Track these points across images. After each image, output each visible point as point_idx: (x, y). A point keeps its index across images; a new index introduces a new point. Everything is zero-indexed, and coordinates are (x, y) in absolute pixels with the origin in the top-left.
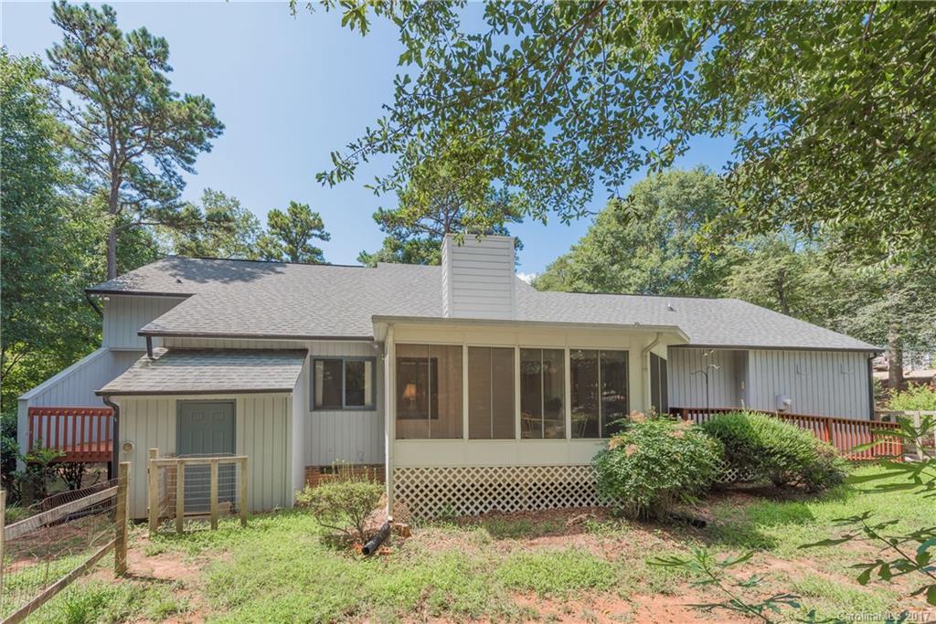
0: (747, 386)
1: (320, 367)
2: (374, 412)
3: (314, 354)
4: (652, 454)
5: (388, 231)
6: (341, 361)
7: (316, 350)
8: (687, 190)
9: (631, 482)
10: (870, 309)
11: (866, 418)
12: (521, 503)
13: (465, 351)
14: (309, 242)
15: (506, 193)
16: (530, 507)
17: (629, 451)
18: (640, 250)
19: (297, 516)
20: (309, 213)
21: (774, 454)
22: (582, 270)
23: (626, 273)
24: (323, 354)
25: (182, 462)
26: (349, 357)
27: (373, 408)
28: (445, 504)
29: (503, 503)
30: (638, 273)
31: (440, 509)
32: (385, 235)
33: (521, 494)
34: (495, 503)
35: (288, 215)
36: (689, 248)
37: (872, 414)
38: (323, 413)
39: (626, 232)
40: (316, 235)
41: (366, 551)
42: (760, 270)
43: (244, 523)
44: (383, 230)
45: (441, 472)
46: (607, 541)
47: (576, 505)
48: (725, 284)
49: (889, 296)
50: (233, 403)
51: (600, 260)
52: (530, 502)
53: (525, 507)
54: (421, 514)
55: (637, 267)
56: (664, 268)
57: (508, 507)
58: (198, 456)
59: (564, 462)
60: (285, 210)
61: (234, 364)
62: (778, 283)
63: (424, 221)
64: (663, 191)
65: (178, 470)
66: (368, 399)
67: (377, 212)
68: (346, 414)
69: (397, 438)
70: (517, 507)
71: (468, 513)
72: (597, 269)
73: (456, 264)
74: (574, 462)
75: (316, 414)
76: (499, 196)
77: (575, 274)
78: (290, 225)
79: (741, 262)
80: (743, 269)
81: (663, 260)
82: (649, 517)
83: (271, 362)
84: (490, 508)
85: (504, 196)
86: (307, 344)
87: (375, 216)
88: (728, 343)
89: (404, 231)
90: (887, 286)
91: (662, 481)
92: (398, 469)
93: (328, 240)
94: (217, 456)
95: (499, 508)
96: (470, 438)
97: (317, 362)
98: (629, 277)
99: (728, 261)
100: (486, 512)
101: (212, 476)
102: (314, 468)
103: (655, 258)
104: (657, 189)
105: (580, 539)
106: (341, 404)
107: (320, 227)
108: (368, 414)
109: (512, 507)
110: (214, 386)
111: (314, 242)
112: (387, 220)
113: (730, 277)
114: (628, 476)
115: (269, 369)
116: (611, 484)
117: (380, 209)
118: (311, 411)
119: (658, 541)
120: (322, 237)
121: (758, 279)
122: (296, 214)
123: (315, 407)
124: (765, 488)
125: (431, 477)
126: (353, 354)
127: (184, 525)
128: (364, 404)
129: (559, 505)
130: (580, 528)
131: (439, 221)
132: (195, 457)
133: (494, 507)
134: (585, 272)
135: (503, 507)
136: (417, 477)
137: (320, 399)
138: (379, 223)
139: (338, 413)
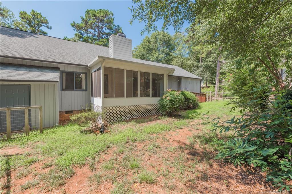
0: (181, 86)
1: (64, 74)
2: (86, 92)
3: (62, 70)
4: (173, 99)
5: (76, 31)
6: (74, 73)
7: (63, 68)
8: (164, 37)
9: (168, 106)
10: (198, 71)
11: (199, 93)
12: (139, 115)
13: (125, 71)
14: (41, 28)
15: (119, 27)
16: (141, 116)
17: (168, 98)
18: (154, 51)
19: (65, 127)
20: (41, 16)
21: (190, 100)
22: (139, 55)
23: (150, 57)
24: (66, 70)
25: (9, 109)
26: (77, 72)
27: (86, 90)
28: (119, 117)
29: (135, 115)
30: (153, 57)
31: (118, 119)
32: (75, 32)
33: (139, 113)
34: (133, 116)
35: (30, 14)
36: (165, 53)
37: (200, 92)
38: (66, 92)
39: (150, 46)
40: (45, 26)
41: (101, 132)
42: (179, 60)
43: (41, 132)
44: (75, 30)
45: (118, 108)
46: (164, 121)
47: (152, 115)
48: (172, 63)
49: (200, 68)
50: (29, 86)
51: (144, 52)
52: (141, 115)
53: (140, 116)
54: (112, 121)
55: (153, 56)
56: (159, 57)
57: (136, 117)
58: (17, 107)
59: (150, 103)
60: (29, 13)
61: (27, 71)
62: (182, 63)
63: (90, 30)
64: (159, 37)
65: (7, 113)
66: (84, 87)
67: (73, 23)
68: (76, 92)
69: (104, 97)
70: (138, 116)
71: (126, 119)
72: (143, 55)
73: (115, 45)
74: (152, 103)
75: (63, 92)
76: (117, 27)
77: (137, 56)
78: (31, 19)
79: (175, 58)
80: (176, 59)
81: (159, 55)
82: (170, 115)
83: (43, 71)
84: (132, 117)
85: (118, 28)
86: (59, 65)
87: (71, 24)
88: (178, 75)
89: (82, 32)
90: (200, 67)
91: (174, 105)
92: (105, 107)
93: (51, 29)
94: (26, 106)
95: (134, 117)
96: (126, 97)
97: (63, 73)
98: (151, 58)
99: (173, 57)
100: (130, 118)
101: (25, 114)
102: (62, 112)
103: (157, 54)
104: (158, 35)
105: (158, 121)
106: (74, 89)
107: (46, 23)
108: (84, 92)
109: (137, 117)
110: (19, 78)
111: (43, 28)
112: (76, 27)
113: (173, 61)
114: (167, 105)
115: (45, 73)
116: (163, 108)
117: (74, 22)
118: (61, 91)
119: (174, 120)
120: (48, 27)
121: (179, 62)
122: (35, 15)
123: (63, 90)
124: (186, 108)
125: (121, 109)
126: (78, 71)
127: (11, 136)
128: (82, 89)
129: (148, 115)
130: (157, 119)
131: (95, 31)
132: (15, 107)
133: (133, 117)
134: (140, 55)
135: (135, 117)
136: (111, 110)
137: (64, 87)
138: (73, 27)
139: (73, 92)
